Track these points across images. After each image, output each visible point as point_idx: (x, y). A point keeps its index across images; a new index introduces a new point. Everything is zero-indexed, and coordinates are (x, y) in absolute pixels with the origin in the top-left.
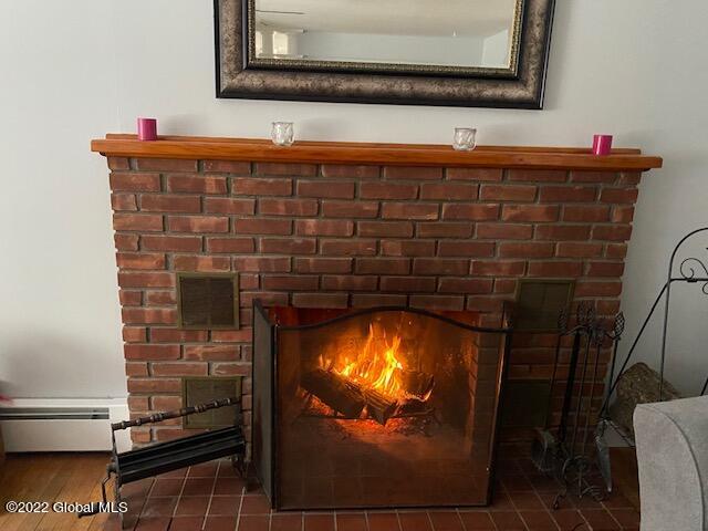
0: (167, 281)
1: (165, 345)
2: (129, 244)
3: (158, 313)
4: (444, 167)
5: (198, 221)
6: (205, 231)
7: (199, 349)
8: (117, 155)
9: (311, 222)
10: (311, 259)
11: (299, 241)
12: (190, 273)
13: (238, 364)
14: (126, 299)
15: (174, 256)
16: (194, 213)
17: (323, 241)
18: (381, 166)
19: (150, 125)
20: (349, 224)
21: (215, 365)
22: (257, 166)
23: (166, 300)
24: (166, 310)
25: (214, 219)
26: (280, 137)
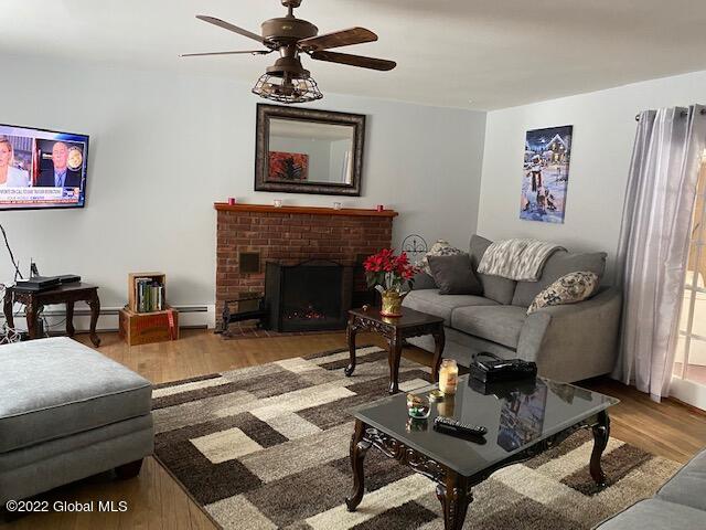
1: (233, 280)
2: (221, 242)
3: (231, 268)
4: (331, 215)
6: (250, 237)
9: (287, 234)
10: (287, 247)
11: (283, 240)
12: (244, 252)
13: (260, 287)
14: (219, 262)
15: (239, 246)
16: (247, 231)
17: (291, 241)
18: (311, 215)
19: (233, 200)
20: (300, 234)
21: (251, 287)
22: (269, 214)
23: (235, 262)
24: (235, 266)
25: (254, 233)
26: (277, 205)
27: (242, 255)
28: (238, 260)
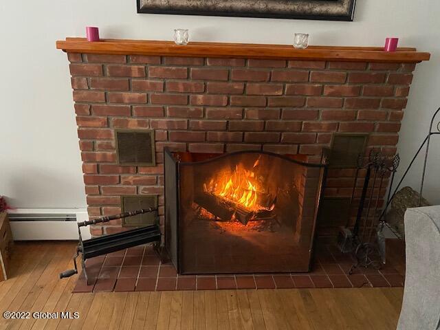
0: (109, 135)
1: (109, 175)
2: (84, 111)
3: (104, 155)
4: (287, 60)
5: (127, 96)
6: (132, 102)
7: (131, 178)
8: (73, 51)
9: (200, 97)
10: (201, 121)
11: (192, 109)
12: (123, 130)
13: (155, 187)
14: (83, 146)
15: (113, 119)
16: (125, 90)
17: (208, 110)
18: (246, 59)
19: (95, 31)
20: (225, 98)
21: (141, 188)
22: (165, 59)
23: (109, 147)
24: (109, 153)
25: (137, 95)
26: (179, 39)
27: (120, 135)
28: (113, 143)
